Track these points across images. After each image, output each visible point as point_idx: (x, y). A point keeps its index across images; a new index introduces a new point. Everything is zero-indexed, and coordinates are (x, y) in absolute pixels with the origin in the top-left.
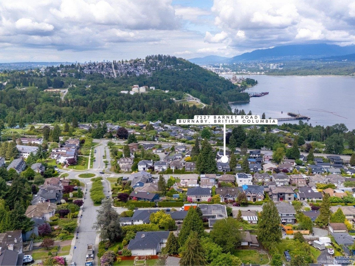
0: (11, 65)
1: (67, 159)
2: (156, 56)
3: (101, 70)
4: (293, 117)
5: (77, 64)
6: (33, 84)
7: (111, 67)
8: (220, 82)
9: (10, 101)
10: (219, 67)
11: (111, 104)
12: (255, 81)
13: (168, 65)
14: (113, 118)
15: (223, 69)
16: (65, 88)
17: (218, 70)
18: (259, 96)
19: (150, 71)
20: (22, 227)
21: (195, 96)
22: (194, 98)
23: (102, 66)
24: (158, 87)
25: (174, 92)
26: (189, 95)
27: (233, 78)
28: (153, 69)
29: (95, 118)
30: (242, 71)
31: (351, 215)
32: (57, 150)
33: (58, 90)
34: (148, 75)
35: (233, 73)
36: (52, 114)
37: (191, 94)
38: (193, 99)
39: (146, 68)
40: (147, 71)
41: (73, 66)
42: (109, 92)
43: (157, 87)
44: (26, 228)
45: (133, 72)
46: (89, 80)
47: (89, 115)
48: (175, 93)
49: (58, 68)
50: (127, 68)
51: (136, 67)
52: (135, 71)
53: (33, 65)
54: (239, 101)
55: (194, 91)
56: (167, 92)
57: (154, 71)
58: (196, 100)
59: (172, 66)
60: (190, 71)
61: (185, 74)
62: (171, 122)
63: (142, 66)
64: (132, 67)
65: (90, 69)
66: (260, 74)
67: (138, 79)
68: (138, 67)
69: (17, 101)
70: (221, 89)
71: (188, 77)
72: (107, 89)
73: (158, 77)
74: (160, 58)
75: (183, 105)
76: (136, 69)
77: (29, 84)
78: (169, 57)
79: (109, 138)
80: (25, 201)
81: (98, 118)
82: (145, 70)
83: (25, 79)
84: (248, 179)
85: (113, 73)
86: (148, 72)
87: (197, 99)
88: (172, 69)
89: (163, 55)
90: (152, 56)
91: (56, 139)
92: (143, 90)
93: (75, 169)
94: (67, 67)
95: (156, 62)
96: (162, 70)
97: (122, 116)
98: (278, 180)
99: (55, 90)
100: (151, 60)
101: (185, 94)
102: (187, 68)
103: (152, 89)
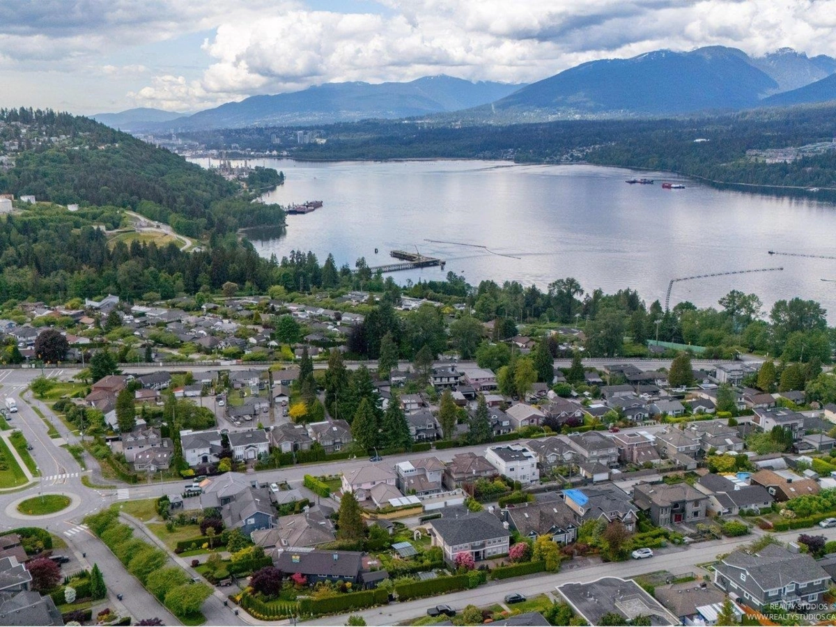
2: (14, 112)
4: (405, 262)
8: (197, 178)
12: (279, 174)
13: (51, 135)
22: (152, 223)
24: (43, 196)
25: (95, 209)
26: (133, 214)
27: (224, 167)
28: (13, 148)
30: (230, 147)
38: (152, 226)
43: (41, 196)
48: (98, 211)
54: (261, 226)
55: (146, 205)
56: (72, 208)
57: (16, 151)
58: (158, 227)
59: (64, 137)
60: (116, 152)
62: (146, 295)
66: (279, 156)
71: (114, 165)
73: (32, 167)
78: (51, 115)
79: (12, 363)
84: (530, 461)
87: (161, 224)
88: (67, 145)
89: (35, 109)
92: (4, 205)
95: (18, 129)
96: (40, 149)
101: (123, 212)
102: (104, 142)
103: (29, 203)
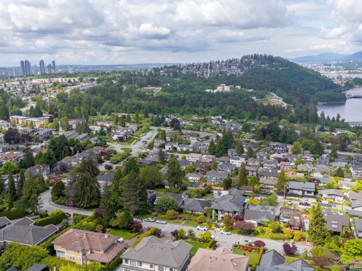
0: (133, 66)
1: (118, 137)
2: (252, 56)
3: (197, 70)
5: (178, 65)
6: (136, 83)
7: (207, 67)
9: (109, 95)
10: (330, 65)
11: (189, 101)
13: (262, 64)
14: (181, 112)
15: (334, 67)
16: (160, 86)
17: (329, 68)
18: (360, 98)
19: (243, 70)
20: (50, 163)
21: (279, 96)
23: (199, 67)
26: (273, 94)
27: (338, 78)
28: (246, 69)
29: (167, 112)
31: (272, 185)
32: (116, 130)
33: (153, 88)
34: (240, 75)
35: (344, 72)
36: (134, 106)
37: (276, 94)
38: (276, 98)
39: (239, 67)
40: (239, 71)
41: (174, 67)
42: (194, 90)
43: (243, 86)
44: (52, 164)
45: (226, 71)
46: (183, 80)
47: (163, 109)
48: (258, 92)
49: (162, 69)
50: (221, 68)
51: (230, 67)
52: (228, 71)
53: (150, 66)
54: (331, 103)
55: (279, 90)
56: (251, 90)
57: (247, 70)
59: (267, 65)
60: (285, 70)
61: (278, 73)
63: (236, 65)
64: (227, 67)
65: (188, 69)
67: (228, 78)
68: (232, 67)
69: (114, 96)
70: (316, 88)
71: (281, 76)
72: (193, 88)
73: (248, 76)
74: (256, 57)
75: (258, 104)
76: (229, 68)
77: (133, 83)
78: (265, 56)
79: (165, 126)
80: (65, 154)
81: (169, 111)
82: (238, 70)
83: (131, 78)
85: (207, 73)
86: (241, 71)
87: (280, 98)
88: (267, 68)
89: (259, 54)
90: (248, 55)
91: (123, 124)
92: (227, 89)
93: (122, 144)
94: (170, 67)
95: (251, 62)
96: (255, 69)
97: (190, 111)
98: (266, 164)
99: (151, 88)
100: (246, 60)
101: (269, 93)
102: (282, 66)
103: (237, 88)
